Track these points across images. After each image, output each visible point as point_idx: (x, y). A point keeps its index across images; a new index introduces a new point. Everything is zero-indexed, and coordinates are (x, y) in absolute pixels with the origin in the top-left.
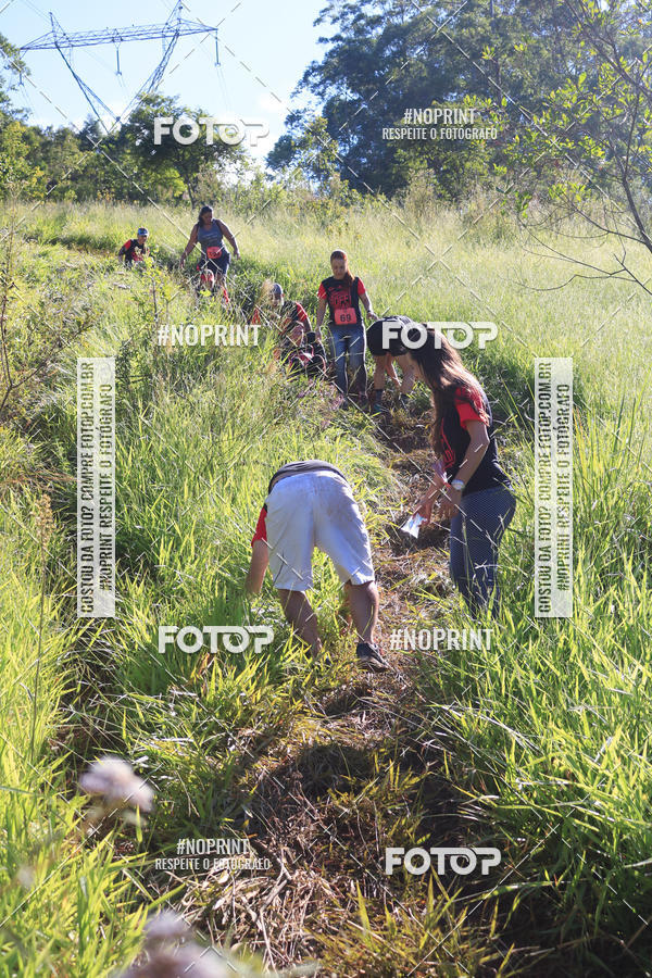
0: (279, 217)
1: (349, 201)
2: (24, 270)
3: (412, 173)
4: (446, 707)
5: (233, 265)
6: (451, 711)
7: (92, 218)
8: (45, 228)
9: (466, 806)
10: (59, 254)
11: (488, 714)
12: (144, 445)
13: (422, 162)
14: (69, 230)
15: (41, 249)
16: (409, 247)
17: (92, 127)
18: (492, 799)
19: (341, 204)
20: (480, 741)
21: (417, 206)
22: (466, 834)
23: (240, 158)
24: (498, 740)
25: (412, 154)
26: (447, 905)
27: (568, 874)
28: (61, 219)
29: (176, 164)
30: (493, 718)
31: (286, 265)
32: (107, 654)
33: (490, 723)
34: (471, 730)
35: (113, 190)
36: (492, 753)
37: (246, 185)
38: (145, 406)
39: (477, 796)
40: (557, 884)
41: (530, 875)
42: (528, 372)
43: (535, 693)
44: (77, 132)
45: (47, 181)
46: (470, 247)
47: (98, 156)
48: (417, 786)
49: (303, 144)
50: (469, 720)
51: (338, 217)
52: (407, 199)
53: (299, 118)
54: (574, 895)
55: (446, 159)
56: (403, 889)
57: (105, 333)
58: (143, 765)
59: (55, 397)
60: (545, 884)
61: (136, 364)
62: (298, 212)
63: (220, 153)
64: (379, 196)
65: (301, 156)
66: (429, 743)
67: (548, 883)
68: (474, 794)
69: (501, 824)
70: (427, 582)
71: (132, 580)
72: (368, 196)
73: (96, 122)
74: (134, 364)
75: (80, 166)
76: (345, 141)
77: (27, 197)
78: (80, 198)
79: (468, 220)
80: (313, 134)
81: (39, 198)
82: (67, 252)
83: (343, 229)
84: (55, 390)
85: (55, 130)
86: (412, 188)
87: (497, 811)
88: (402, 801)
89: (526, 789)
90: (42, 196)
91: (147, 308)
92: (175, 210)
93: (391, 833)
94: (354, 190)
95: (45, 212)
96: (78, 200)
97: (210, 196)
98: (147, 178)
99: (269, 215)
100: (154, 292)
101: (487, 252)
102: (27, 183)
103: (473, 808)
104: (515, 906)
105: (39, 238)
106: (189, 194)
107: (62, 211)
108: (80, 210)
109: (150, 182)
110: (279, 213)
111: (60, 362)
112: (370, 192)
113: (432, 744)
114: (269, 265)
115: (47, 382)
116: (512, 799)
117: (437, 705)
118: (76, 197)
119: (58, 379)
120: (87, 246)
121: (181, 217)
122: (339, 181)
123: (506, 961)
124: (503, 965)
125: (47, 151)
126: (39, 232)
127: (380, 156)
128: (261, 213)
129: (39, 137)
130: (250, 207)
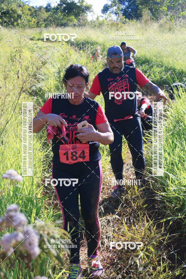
0: (104, 28)
1: (125, 22)
2: (30, 49)
3: (143, 12)
5: (91, 43)
7: (49, 32)
8: (36, 36)
9: (157, 196)
10: (40, 43)
11: (164, 170)
13: (146, 9)
14: (43, 36)
15: (35, 42)
16: (143, 35)
17: (49, 5)
18: (165, 194)
19: (123, 23)
20: (161, 177)
21: (145, 22)
22: (157, 204)
23: (92, 11)
24: (167, 177)
25: (143, 7)
26: (150, 223)
27: (185, 214)
28: (41, 33)
29: (74, 14)
33: (165, 172)
35: (56, 24)
37: (95, 19)
39: (160, 193)
40: (183, 217)
41: (175, 215)
42: (179, 70)
43: (177, 163)
44: (45, 7)
45: (36, 22)
46: (161, 33)
47: (51, 14)
51: (122, 27)
52: (142, 21)
55: (154, 7)
57: (53, 66)
59: (39, 86)
62: (110, 26)
63: (86, 10)
64: (134, 20)
65: (111, 10)
67: (180, 217)
72: (131, 20)
73: (50, 4)
75: (46, 17)
76: (124, 4)
77: (30, 27)
78: (46, 26)
79: (161, 26)
80: (114, 2)
81: (34, 27)
82: (42, 42)
84: (39, 83)
85: (38, 7)
86: (144, 17)
87: (166, 197)
89: (174, 190)
90: (35, 26)
91: (65, 57)
92: (74, 28)
94: (127, 19)
95: (36, 31)
97: (84, 23)
98: (65, 19)
99: (101, 28)
100: (66, 52)
101: (166, 35)
102: (30, 23)
103: (159, 197)
104: (170, 224)
105: (34, 39)
106: (78, 23)
107: (41, 31)
108: (46, 30)
109: (66, 20)
110: (104, 27)
111: (41, 74)
112: (131, 19)
113: (147, 179)
114: (102, 43)
115: (37, 81)
116: (170, 194)
117: (149, 168)
118: (45, 26)
119: (40, 80)
120: (49, 40)
121: (75, 30)
122: (122, 17)
123: (167, 238)
124: (166, 239)
125: (36, 13)
126: (34, 37)
127: (134, 8)
128: (99, 27)
129: (34, 9)
130: (96, 26)
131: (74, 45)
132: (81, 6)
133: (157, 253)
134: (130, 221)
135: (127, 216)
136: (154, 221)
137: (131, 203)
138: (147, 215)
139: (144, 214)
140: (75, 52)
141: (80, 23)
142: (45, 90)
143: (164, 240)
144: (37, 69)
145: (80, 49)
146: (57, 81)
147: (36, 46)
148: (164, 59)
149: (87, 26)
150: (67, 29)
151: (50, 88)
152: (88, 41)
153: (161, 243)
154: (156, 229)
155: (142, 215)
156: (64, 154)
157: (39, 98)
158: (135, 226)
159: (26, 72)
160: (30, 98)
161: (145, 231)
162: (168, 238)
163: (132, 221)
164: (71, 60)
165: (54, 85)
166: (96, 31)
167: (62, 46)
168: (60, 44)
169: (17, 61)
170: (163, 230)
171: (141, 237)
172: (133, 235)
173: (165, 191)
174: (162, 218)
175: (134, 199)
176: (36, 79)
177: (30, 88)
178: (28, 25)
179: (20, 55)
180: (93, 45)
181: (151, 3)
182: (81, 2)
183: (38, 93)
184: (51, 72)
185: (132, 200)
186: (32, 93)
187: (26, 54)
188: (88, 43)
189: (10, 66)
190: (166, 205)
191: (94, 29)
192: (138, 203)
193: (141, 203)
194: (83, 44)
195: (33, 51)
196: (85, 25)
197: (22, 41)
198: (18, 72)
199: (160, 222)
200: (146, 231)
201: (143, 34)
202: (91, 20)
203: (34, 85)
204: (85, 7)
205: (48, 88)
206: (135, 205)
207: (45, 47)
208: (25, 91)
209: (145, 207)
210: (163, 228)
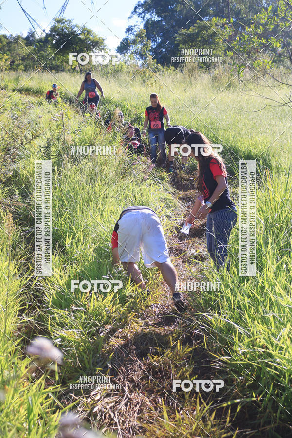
0: (122, 78)
1: (156, 70)
4: (205, 314)
6: (207, 316)
7: (32, 79)
8: (9, 84)
9: (215, 362)
10: (17, 97)
11: (225, 317)
12: (58, 189)
14: (21, 85)
16: (186, 92)
17: (32, 35)
18: (227, 358)
19: (153, 71)
20: (221, 330)
21: (190, 72)
22: (215, 375)
23: (103, 49)
24: (230, 329)
25: (187, 47)
26: (206, 409)
27: (264, 394)
28: (17, 79)
30: (228, 319)
31: (126, 101)
32: (41, 289)
33: (226, 322)
34: (217, 325)
35: (42, 65)
36: (227, 336)
38: (58, 170)
39: (220, 357)
40: (259, 399)
41: (246, 395)
42: (244, 152)
43: (248, 307)
44: (25, 37)
45: (10, 61)
46: (215, 91)
47: (35, 49)
48: (191, 352)
49: (134, 42)
50: (216, 320)
51: (151, 78)
52: (184, 69)
53: (132, 29)
54: (267, 405)
56: (184, 402)
58: (58, 343)
60: (254, 399)
62: (132, 75)
63: (94, 46)
64: (171, 67)
65: (133, 48)
66: (196, 332)
68: (218, 356)
69: (232, 370)
70: (195, 254)
71: (53, 254)
72: (165, 67)
73: (33, 32)
74: (53, 149)
75: (26, 54)
76: (155, 41)
78: (26, 69)
79: (215, 79)
80: (139, 37)
81: (6, 69)
82: (20, 96)
83: (154, 83)
84: (14, 162)
87: (230, 364)
88: (184, 360)
89: (244, 354)
90: (8, 68)
91: (59, 123)
92: (72, 75)
93: (179, 375)
94: (159, 65)
95: (9, 76)
97: (89, 68)
98: (59, 59)
99: (118, 77)
100: (62, 114)
101: (223, 94)
103: (218, 363)
104: (238, 410)
106: (78, 67)
107: (17, 76)
108: (26, 75)
109: (60, 61)
110: (122, 76)
111: (17, 149)
112: (167, 65)
113: (199, 332)
116: (237, 358)
117: (201, 313)
118: (24, 68)
120: (30, 92)
121: (75, 78)
122: (152, 60)
123: (235, 435)
125: (10, 46)
126: (6, 86)
127: (171, 48)
128: (114, 76)
129: (6, 40)
130: (108, 73)
132: (86, 39)
136: (211, 405)
141: (83, 66)
142: (23, 175)
148: (221, 133)
149: (94, 73)
150: (62, 75)
154: (215, 419)
164: (70, 127)
166: (110, 81)
172: (176, 427)
173: (227, 354)
174: (225, 401)
181: (200, 41)
182: (86, 33)
193: (188, 373)
199: (221, 406)
204: (93, 42)
205: (28, 172)
207: (24, 102)
210: (228, 418)
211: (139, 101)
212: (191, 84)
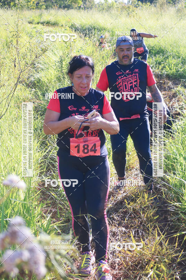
0: (113, 12)
1: (137, 6)
2: (28, 33)
4: (164, 174)
5: (98, 29)
6: (166, 175)
7: (51, 14)
8: (35, 19)
9: (170, 206)
10: (40, 26)
14: (43, 19)
15: (34, 26)
18: (179, 204)
19: (135, 7)
20: (176, 186)
21: (161, 6)
22: (170, 216)
24: (182, 185)
26: (162, 238)
28: (41, 15)
30: (180, 178)
31: (115, 29)
33: (179, 180)
34: (172, 182)
35: (58, 5)
37: (103, 1)
39: (174, 203)
45: (36, 2)
50: (172, 178)
51: (133, 11)
52: (157, 4)
57: (55, 53)
59: (37, 76)
61: (65, 63)
62: (120, 10)
64: (148, 3)
69: (182, 212)
74: (64, 63)
77: (29, 8)
78: (47, 8)
79: (179, 11)
81: (33, 9)
82: (42, 27)
84: (38, 73)
87: (180, 208)
90: (35, 8)
92: (79, 11)
94: (140, 2)
95: (35, 13)
96: (46, 9)
97: (90, 5)
99: (110, 11)
102: (29, 4)
104: (185, 239)
105: (33, 22)
106: (83, 5)
107: (41, 13)
108: (47, 12)
109: (70, 2)
110: (113, 11)
111: (40, 63)
112: (145, 2)
113: (159, 186)
114: (110, 29)
115: (36, 70)
116: (185, 204)
118: (45, 8)
119: (39, 69)
120: (49, 24)
121: (80, 13)
123: (180, 255)
124: (180, 257)
126: (33, 20)
128: (107, 11)
130: (104, 9)
131: (78, 30)
133: (170, 272)
134: (138, 234)
135: (136, 228)
136: (166, 235)
137: (140, 213)
138: (158, 227)
139: (155, 227)
140: (80, 39)
141: (86, 5)
142: (44, 82)
143: (177, 257)
144: (36, 57)
145: (86, 36)
146: (58, 71)
147: (35, 30)
148: (182, 49)
149: (94, 9)
150: (72, 12)
151: (50, 79)
152: (94, 27)
153: (173, 260)
154: (168, 245)
155: (152, 228)
156: (76, 147)
157: (38, 91)
158: (144, 240)
159: (23, 60)
160: (27, 89)
161: (155, 246)
162: (182, 255)
163: (140, 234)
164: (75, 47)
165: (55, 76)
166: (104, 15)
167: (65, 31)
168: (63, 29)
169: (13, 48)
170: (176, 246)
171: (151, 254)
172: (142, 250)
173: (179, 201)
174: (176, 232)
175: (143, 209)
176: (34, 68)
177: (28, 79)
178: (26, 6)
179: (17, 40)
180: (101, 31)
183: (37, 85)
184: (51, 60)
185: (141, 210)
186: (30, 84)
187: (24, 39)
188: (95, 29)
189: (5, 53)
190: (181, 217)
191: (102, 13)
192: (148, 214)
193: (152, 214)
194: (89, 30)
195: (31, 37)
196: (91, 8)
197: (19, 24)
198: (15, 59)
199: (173, 236)
200: (157, 247)
201: (157, 20)
202: (98, 2)
203: (32, 75)
205: (48, 79)
206: (144, 216)
207: (45, 31)
208: (22, 82)
209: (157, 219)
210: (177, 244)
211: (125, 28)
212: (162, 15)
